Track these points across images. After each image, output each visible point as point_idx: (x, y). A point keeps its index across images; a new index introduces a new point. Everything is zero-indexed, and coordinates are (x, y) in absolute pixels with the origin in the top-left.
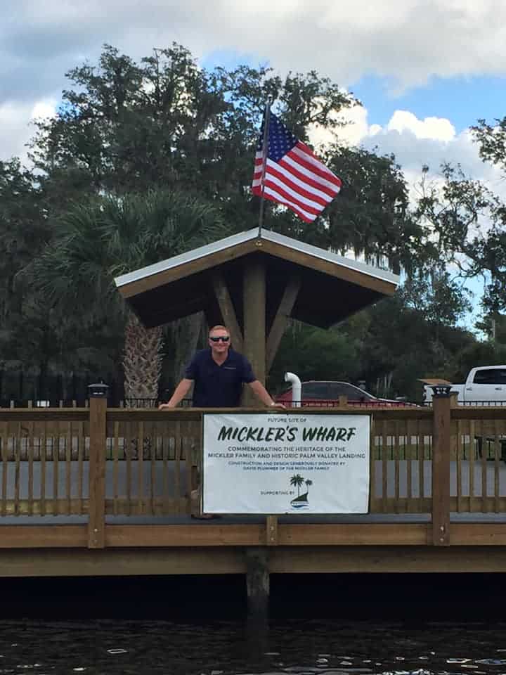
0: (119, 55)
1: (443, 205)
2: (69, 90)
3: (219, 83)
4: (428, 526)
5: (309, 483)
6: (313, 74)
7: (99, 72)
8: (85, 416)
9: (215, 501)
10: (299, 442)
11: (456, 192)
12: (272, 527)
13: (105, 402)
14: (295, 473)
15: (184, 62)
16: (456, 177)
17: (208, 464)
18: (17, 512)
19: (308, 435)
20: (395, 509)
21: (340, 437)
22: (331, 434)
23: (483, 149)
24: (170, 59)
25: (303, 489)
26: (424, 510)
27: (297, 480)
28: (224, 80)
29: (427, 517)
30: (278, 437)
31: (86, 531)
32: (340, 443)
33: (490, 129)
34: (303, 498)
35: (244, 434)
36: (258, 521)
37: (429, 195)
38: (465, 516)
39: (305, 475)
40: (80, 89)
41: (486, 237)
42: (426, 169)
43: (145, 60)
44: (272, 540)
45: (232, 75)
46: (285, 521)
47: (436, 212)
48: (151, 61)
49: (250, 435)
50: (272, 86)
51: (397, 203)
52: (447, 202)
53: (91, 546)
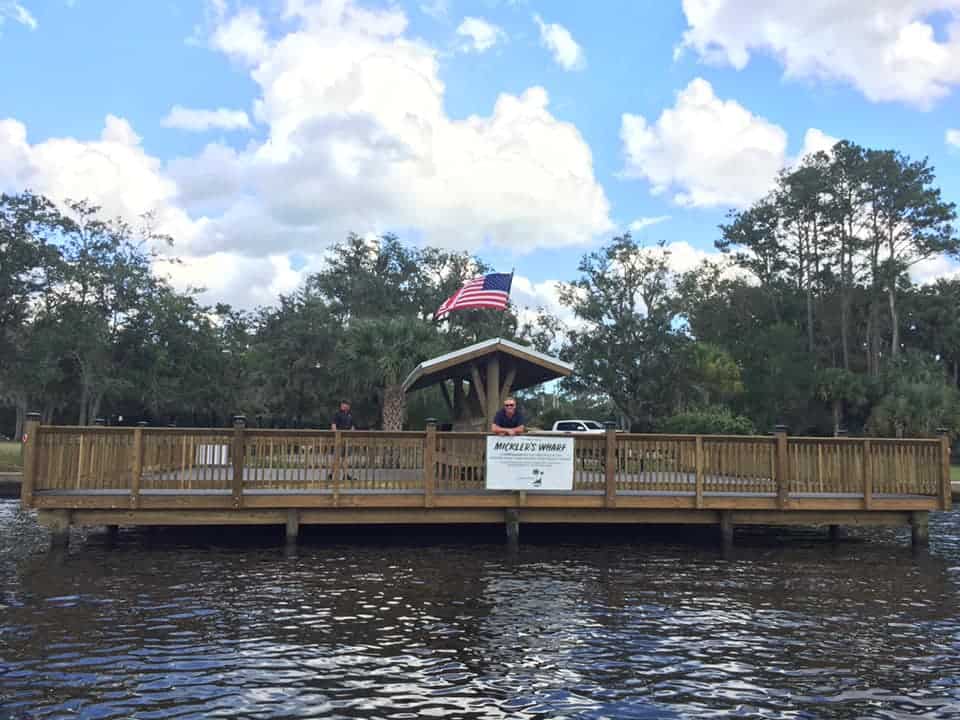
0: (358, 238)
1: (537, 329)
2: (328, 257)
3: (415, 256)
4: (604, 497)
5: (542, 473)
6: (466, 253)
7: (347, 247)
8: (425, 436)
9: (493, 482)
10: (537, 451)
11: (544, 321)
12: (523, 497)
13: (434, 428)
14: (535, 468)
15: (395, 243)
16: (544, 313)
17: (490, 462)
18: (386, 487)
19: (543, 448)
20: (586, 488)
21: (558, 449)
22: (553, 448)
23: (561, 298)
24: (386, 242)
25: (539, 476)
26: (602, 489)
27: (536, 472)
28: (417, 254)
29: (602, 492)
30: (526, 448)
31: (424, 498)
32: (558, 452)
33: (565, 287)
34: (539, 481)
35: (508, 447)
36: (517, 493)
37: (528, 323)
38: (622, 492)
39: (540, 469)
40: (336, 256)
41: (560, 348)
42: (527, 308)
43: (372, 241)
44: (522, 504)
45: (423, 251)
46: (530, 494)
47: (532, 333)
48: (376, 242)
49: (512, 447)
50: (443, 260)
51: (512, 327)
52: (539, 327)
53: (427, 506)
